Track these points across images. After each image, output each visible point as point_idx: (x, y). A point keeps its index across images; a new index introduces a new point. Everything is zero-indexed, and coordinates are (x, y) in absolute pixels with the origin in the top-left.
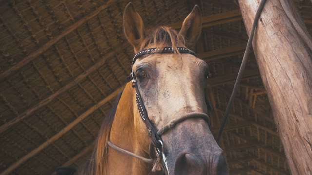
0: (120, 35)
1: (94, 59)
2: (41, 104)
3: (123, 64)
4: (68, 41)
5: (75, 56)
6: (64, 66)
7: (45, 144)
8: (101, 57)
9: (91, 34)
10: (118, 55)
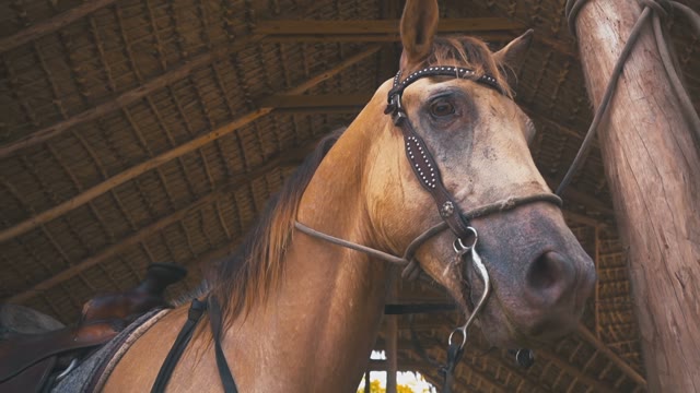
0: (230, 23)
1: (167, 62)
2: (36, 138)
3: (225, 84)
4: (120, 13)
5: (128, 49)
6: (99, 65)
7: (27, 225)
8: (182, 60)
9: (170, 8)
10: (218, 63)
